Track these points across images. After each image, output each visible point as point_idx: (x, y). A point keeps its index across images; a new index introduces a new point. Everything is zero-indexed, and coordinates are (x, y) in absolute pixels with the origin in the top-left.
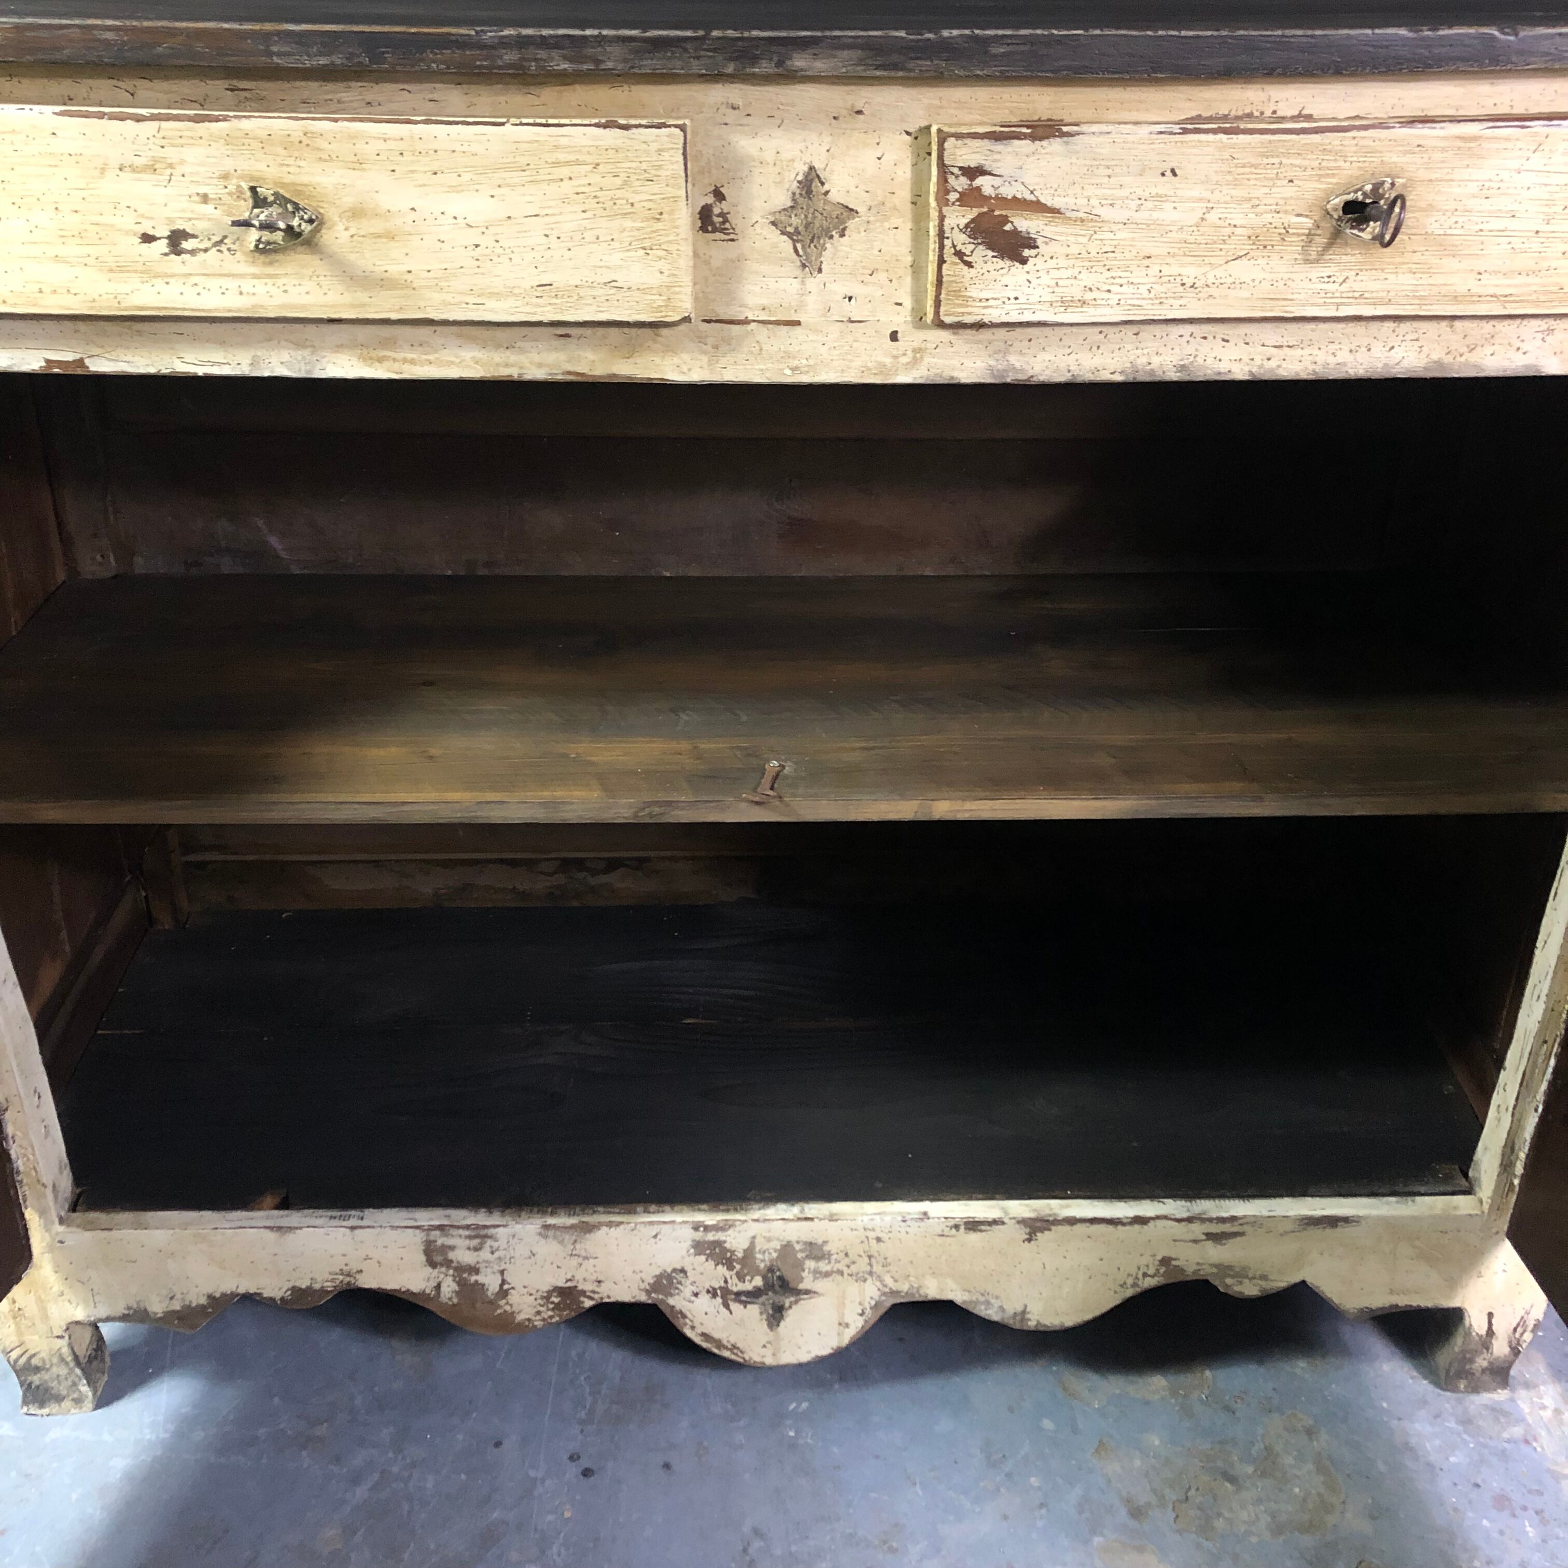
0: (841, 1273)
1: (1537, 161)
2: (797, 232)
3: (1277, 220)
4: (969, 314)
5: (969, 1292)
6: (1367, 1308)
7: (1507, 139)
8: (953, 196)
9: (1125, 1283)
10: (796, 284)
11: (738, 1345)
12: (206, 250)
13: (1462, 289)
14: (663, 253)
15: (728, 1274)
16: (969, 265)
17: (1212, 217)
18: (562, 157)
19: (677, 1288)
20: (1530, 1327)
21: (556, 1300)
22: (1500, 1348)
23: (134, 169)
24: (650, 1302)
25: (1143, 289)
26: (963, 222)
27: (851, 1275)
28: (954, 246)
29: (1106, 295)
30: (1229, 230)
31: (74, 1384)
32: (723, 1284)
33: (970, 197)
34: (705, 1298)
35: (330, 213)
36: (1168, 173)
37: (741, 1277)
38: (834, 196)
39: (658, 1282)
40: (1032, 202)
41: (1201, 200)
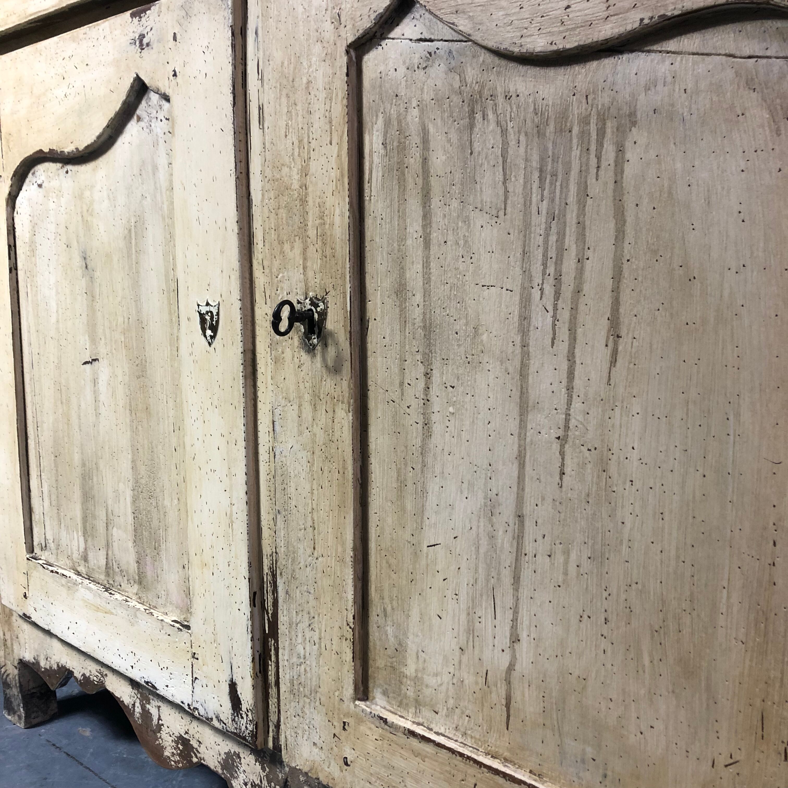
15: (262, 774)
19: (236, 772)
21: (181, 747)
24: (223, 776)
31: (19, 705)
39: (226, 761)
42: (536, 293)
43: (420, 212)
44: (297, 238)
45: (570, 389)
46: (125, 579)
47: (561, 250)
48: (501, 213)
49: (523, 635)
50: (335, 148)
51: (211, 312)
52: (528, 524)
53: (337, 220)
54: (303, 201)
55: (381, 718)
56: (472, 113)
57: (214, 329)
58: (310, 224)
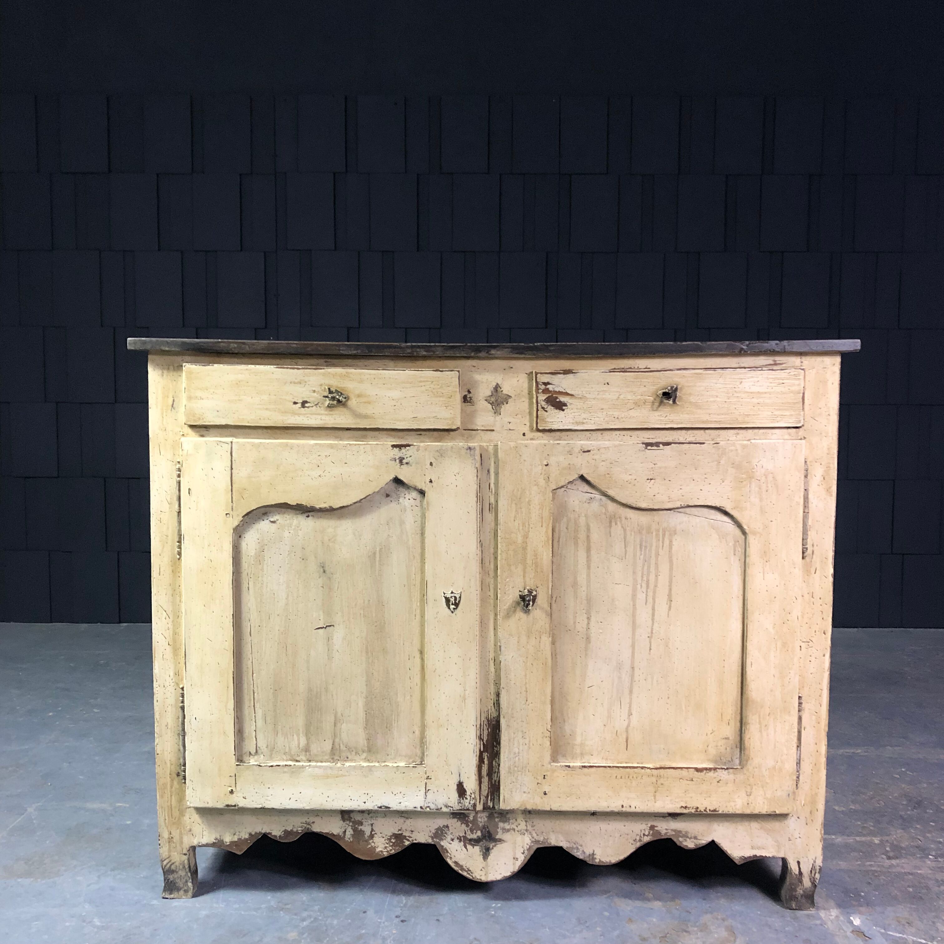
0: (514, 830)
1: (721, 380)
2: (493, 403)
3: (642, 398)
4: (547, 426)
5: (569, 842)
6: (743, 857)
7: (710, 374)
8: (540, 391)
9: (636, 839)
10: (493, 418)
11: (470, 869)
12: (312, 407)
13: (705, 419)
14: (451, 408)
15: (466, 829)
16: (546, 411)
17: (621, 397)
18: (422, 379)
19: (445, 836)
20: (818, 871)
21: (393, 841)
22: (807, 883)
23: (295, 383)
24: (433, 843)
25: (602, 419)
26: (544, 398)
27: (518, 831)
28: (541, 406)
29: (590, 421)
30: (626, 401)
31: (187, 882)
32: (464, 835)
33: (546, 391)
34: (456, 841)
35: (351, 396)
36: (606, 384)
37: (472, 831)
38: (504, 392)
39: (437, 832)
40: (565, 393)
41: (617, 392)
42: (639, 586)
43: (585, 555)
44: (520, 564)
45: (653, 620)
46: (354, 753)
47: (649, 573)
48: (624, 558)
49: (634, 712)
50: (544, 529)
52: (636, 670)
53: (545, 557)
54: (525, 549)
55: (566, 766)
56: (610, 522)
57: (457, 605)
58: (528, 558)
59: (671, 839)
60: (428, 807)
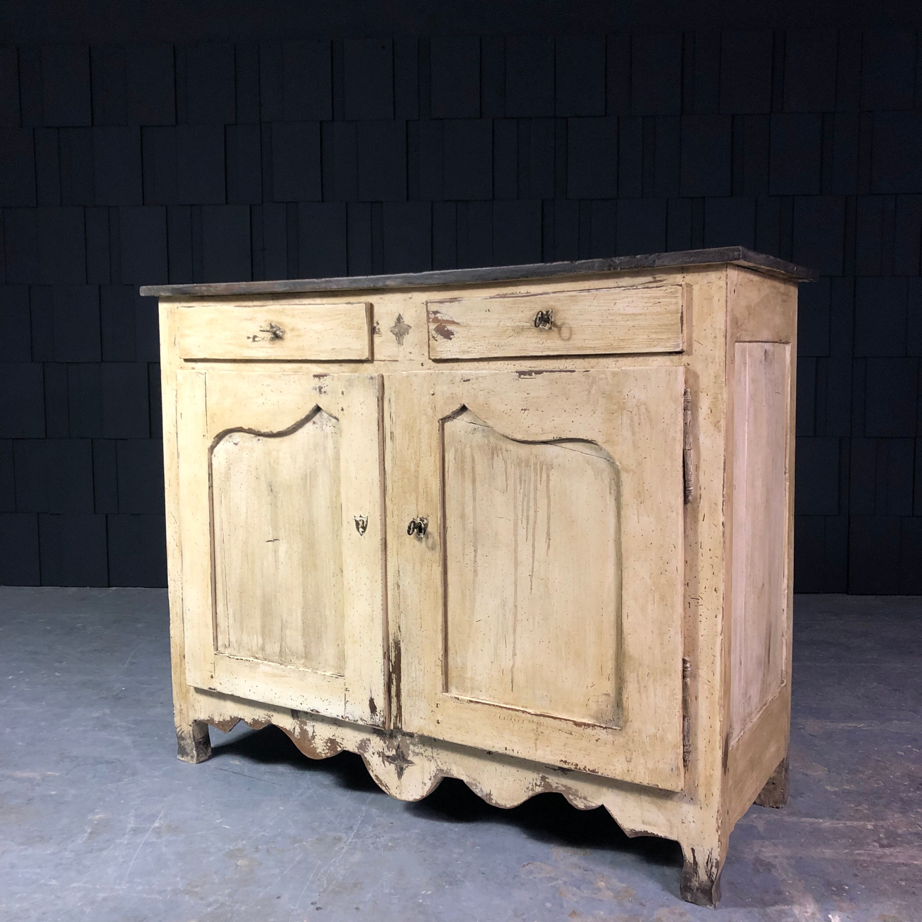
0: (422, 754)
1: (595, 302)
2: (397, 333)
3: (520, 324)
4: (438, 356)
5: (469, 777)
6: (634, 830)
7: (585, 296)
8: (431, 320)
9: (528, 787)
10: (396, 349)
11: (388, 785)
12: (260, 341)
13: (579, 345)
14: (361, 339)
15: (384, 745)
16: (436, 340)
17: (501, 324)
18: (338, 312)
19: (367, 749)
20: (714, 864)
21: (329, 745)
22: (703, 876)
23: (248, 320)
24: (358, 753)
25: (484, 347)
26: (434, 327)
27: (426, 756)
28: (432, 335)
29: (474, 350)
30: (506, 328)
31: (192, 749)
32: (382, 751)
33: (436, 320)
34: (376, 756)
35: (287, 330)
36: (487, 311)
37: (388, 749)
38: (406, 323)
39: (361, 744)
40: (451, 321)
41: (497, 319)
42: (520, 522)
43: (471, 487)
44: (413, 492)
45: (533, 557)
46: (295, 657)
47: (528, 508)
48: (505, 492)
49: (518, 652)
50: (433, 459)
51: (363, 521)
52: (519, 608)
53: (434, 487)
54: (417, 477)
55: (456, 698)
56: (493, 453)
57: (364, 528)
58: (420, 487)
59: (561, 794)
60: (348, 717)
